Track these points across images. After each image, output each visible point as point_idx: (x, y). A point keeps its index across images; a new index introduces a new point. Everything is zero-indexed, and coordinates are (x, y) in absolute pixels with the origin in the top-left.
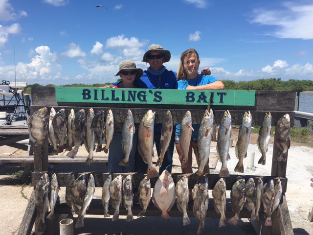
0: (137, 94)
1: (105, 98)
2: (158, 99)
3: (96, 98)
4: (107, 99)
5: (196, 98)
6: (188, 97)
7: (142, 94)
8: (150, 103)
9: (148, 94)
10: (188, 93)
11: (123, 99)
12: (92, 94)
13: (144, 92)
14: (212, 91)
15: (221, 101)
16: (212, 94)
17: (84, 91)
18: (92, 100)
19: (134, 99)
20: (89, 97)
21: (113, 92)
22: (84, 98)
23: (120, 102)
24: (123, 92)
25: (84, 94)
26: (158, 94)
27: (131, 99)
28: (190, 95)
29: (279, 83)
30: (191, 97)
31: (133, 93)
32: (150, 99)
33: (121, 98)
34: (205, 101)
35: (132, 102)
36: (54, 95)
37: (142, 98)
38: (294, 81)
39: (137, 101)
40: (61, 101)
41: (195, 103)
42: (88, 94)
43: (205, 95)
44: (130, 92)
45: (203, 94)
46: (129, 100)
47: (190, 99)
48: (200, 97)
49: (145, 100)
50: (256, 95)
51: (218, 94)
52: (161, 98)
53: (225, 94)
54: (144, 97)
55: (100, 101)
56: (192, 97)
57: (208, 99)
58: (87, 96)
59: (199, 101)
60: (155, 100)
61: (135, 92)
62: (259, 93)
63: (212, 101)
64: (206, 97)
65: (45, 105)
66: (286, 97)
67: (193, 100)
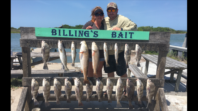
0: (84, 32)
1: (65, 34)
2: (96, 36)
3: (60, 35)
4: (66, 35)
5: (117, 35)
6: (113, 35)
7: (87, 33)
8: (91, 38)
9: (90, 32)
10: (113, 33)
11: (76, 36)
12: (57, 32)
13: (88, 32)
14: (126, 32)
15: (131, 37)
16: (126, 33)
17: (53, 30)
18: (57, 36)
19: (82, 36)
20: (56, 34)
21: (70, 31)
22: (53, 34)
23: (74, 37)
24: (76, 31)
25: (52, 32)
26: (96, 33)
27: (80, 35)
28: (114, 33)
29: (152, 29)
31: (81, 32)
32: (91, 36)
33: (74, 35)
35: (81, 37)
36: (34, 33)
37: (87, 35)
38: (160, 28)
39: (84, 37)
40: (39, 36)
41: (117, 38)
43: (122, 33)
44: (80, 31)
45: (121, 33)
46: (79, 36)
47: (114, 36)
48: (119, 34)
49: (88, 36)
50: (150, 34)
51: (129, 33)
53: (133, 33)
54: (88, 34)
55: (62, 36)
56: (115, 35)
57: (124, 36)
59: (119, 37)
60: (94, 36)
61: (83, 31)
62: (151, 33)
63: (126, 37)
64: (122, 35)
65: (29, 38)
66: (166, 35)
67: (115, 37)
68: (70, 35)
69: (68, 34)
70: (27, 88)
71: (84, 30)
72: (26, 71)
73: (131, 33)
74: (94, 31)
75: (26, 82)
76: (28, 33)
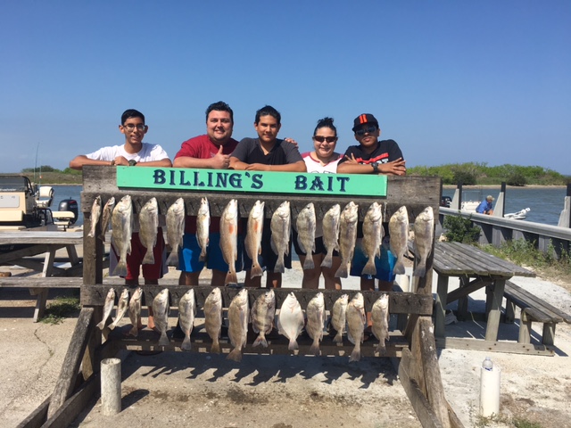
0: (228, 177)
1: (185, 182)
2: (257, 185)
3: (172, 183)
4: (188, 184)
5: (309, 184)
6: (297, 182)
7: (236, 177)
8: (246, 190)
9: (243, 177)
10: (298, 178)
11: (210, 185)
12: (168, 177)
13: (239, 175)
14: (330, 176)
15: (342, 189)
16: (330, 179)
17: (156, 172)
18: (167, 185)
19: (225, 185)
20: (163, 181)
21: (196, 174)
22: (156, 182)
23: (206, 188)
24: (210, 174)
25: (156, 176)
26: (257, 178)
27: (221, 184)
28: (301, 179)
30: (302, 182)
31: (223, 176)
32: (247, 185)
33: (206, 183)
34: (321, 189)
35: (222, 188)
36: (115, 178)
37: (236, 183)
39: (229, 187)
40: (124, 185)
41: (307, 191)
42: (162, 176)
43: (321, 180)
44: (219, 175)
45: (317, 178)
46: (218, 185)
47: (301, 185)
48: (313, 182)
49: (239, 186)
50: (389, 181)
51: (338, 179)
52: (261, 183)
53: (347, 179)
54: (239, 181)
55: (177, 186)
56: (304, 182)
57: (325, 186)
58: (160, 180)
59: (312, 188)
60: (254, 186)
61: (226, 175)
62: (392, 179)
63: (330, 189)
64: (321, 182)
65: (102, 190)
66: (428, 185)
67: (305, 187)
68: (195, 184)
69: (192, 182)
70: (91, 309)
71: (230, 172)
72: (91, 268)
73: (343, 180)
74: (252, 173)
75: (91, 296)
76: (100, 178)
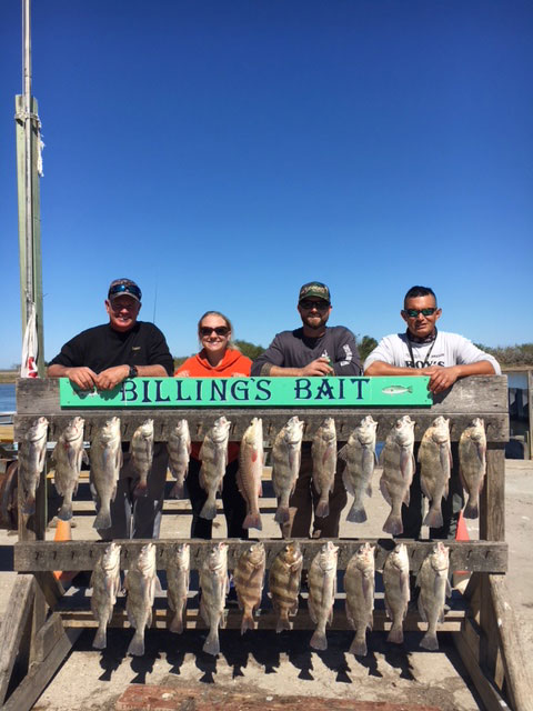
34: (331, 397)
41: (312, 401)
48: (320, 389)
51: (353, 381)
57: (336, 392)
59: (319, 397)
63: (342, 397)
67: (309, 396)
68: (180, 398)
69: (174, 396)
